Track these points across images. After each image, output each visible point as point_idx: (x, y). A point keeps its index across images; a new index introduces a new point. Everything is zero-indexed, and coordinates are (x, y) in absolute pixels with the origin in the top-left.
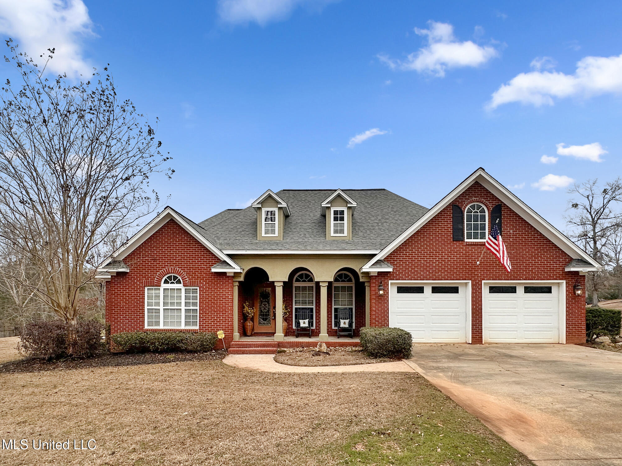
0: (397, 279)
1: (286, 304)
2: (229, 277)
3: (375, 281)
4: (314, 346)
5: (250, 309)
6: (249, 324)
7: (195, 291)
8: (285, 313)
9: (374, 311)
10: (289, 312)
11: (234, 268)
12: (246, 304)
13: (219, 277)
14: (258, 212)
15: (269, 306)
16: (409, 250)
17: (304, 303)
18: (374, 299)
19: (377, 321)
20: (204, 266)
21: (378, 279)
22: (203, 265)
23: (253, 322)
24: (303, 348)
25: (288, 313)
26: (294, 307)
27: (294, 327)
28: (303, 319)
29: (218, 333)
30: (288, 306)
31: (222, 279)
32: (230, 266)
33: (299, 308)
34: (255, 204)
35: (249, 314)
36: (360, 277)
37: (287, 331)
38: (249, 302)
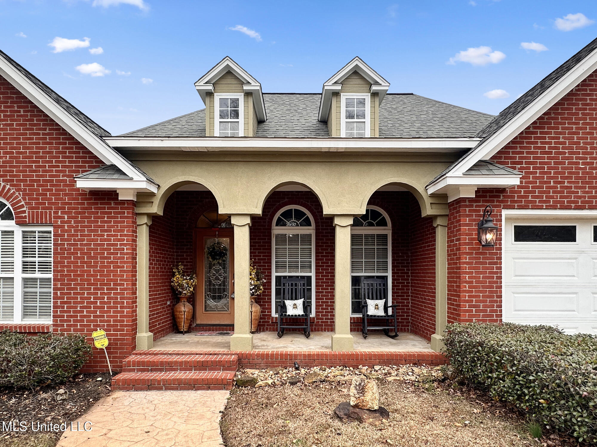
0: (521, 208)
1: (257, 269)
2: (124, 204)
3: (469, 211)
4: (321, 364)
5: (186, 279)
6: (183, 309)
7: (44, 238)
8: (256, 286)
9: (466, 282)
10: (264, 285)
11: (131, 179)
12: (178, 269)
13: (101, 204)
14: (208, 100)
15: (225, 272)
16: (550, 138)
17: (294, 267)
18: (467, 253)
19: (474, 306)
20: (65, 178)
21: (476, 206)
22: (63, 176)
23: (194, 305)
24: (297, 369)
25: (261, 287)
26: (274, 274)
27: (274, 315)
28: (292, 299)
29: (95, 335)
30: (262, 273)
31: (108, 208)
32: (125, 174)
33: (285, 277)
34: (202, 84)
35: (182, 289)
36: (428, 206)
37: (260, 322)
38: (184, 266)
